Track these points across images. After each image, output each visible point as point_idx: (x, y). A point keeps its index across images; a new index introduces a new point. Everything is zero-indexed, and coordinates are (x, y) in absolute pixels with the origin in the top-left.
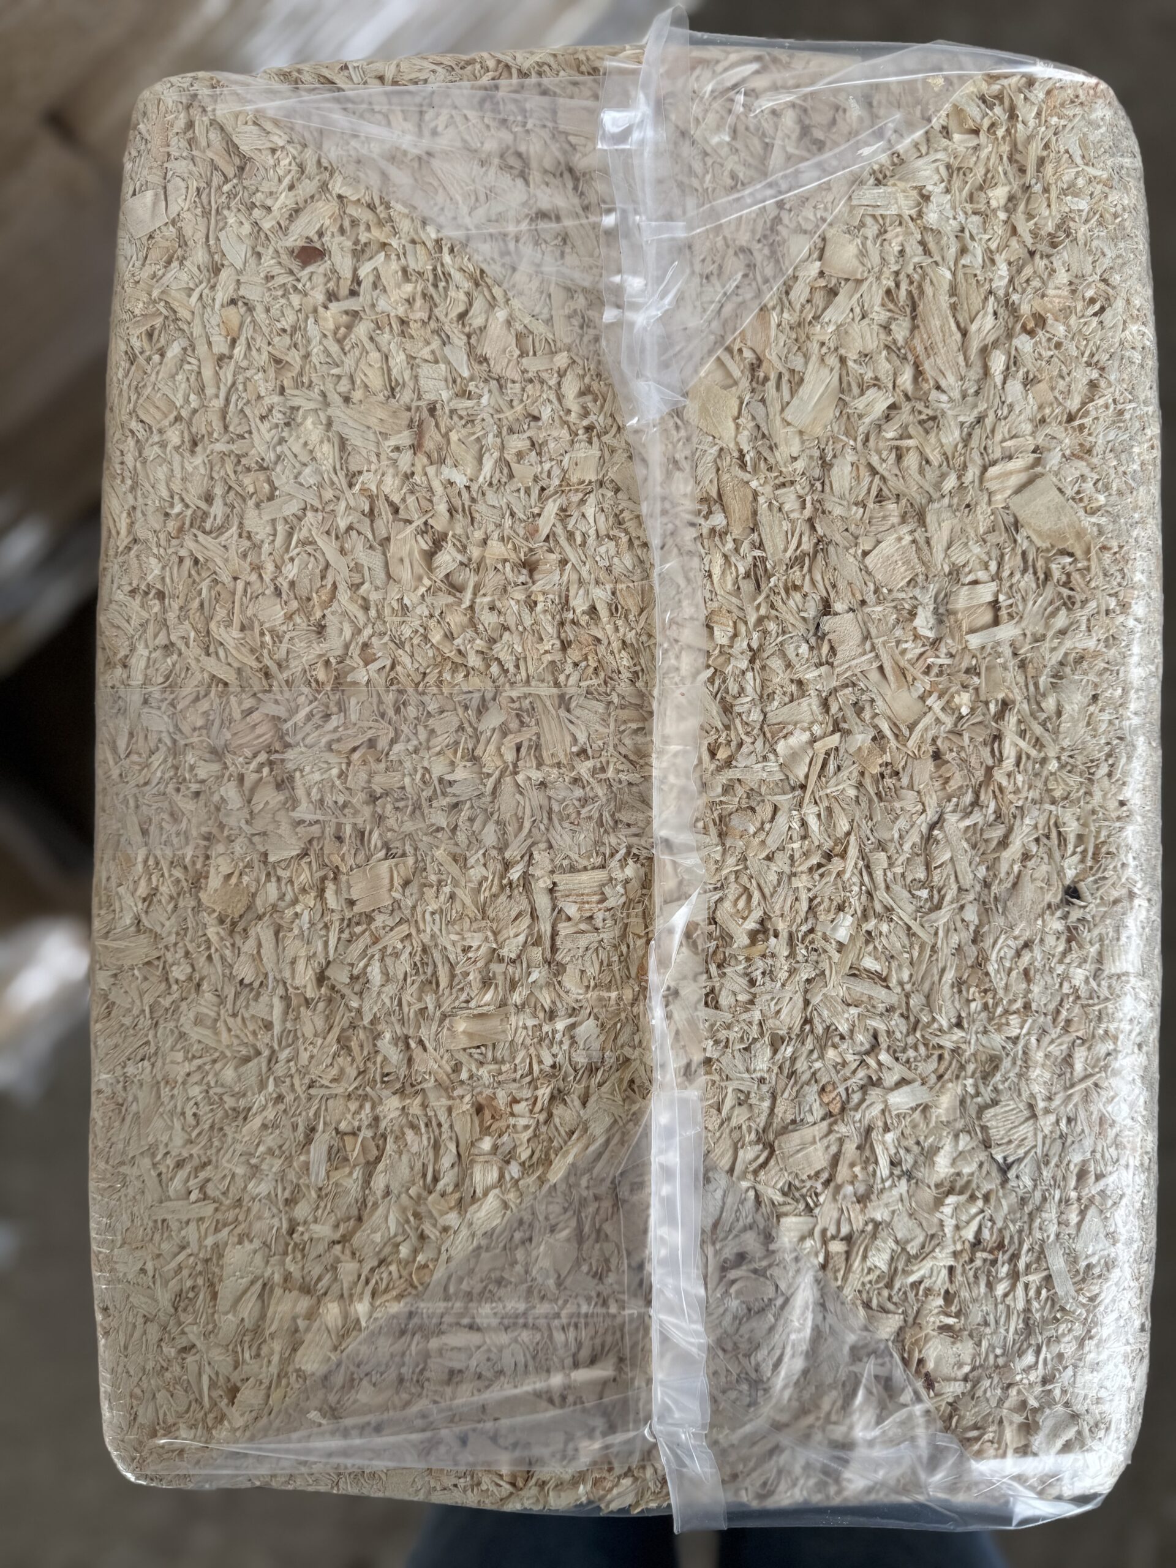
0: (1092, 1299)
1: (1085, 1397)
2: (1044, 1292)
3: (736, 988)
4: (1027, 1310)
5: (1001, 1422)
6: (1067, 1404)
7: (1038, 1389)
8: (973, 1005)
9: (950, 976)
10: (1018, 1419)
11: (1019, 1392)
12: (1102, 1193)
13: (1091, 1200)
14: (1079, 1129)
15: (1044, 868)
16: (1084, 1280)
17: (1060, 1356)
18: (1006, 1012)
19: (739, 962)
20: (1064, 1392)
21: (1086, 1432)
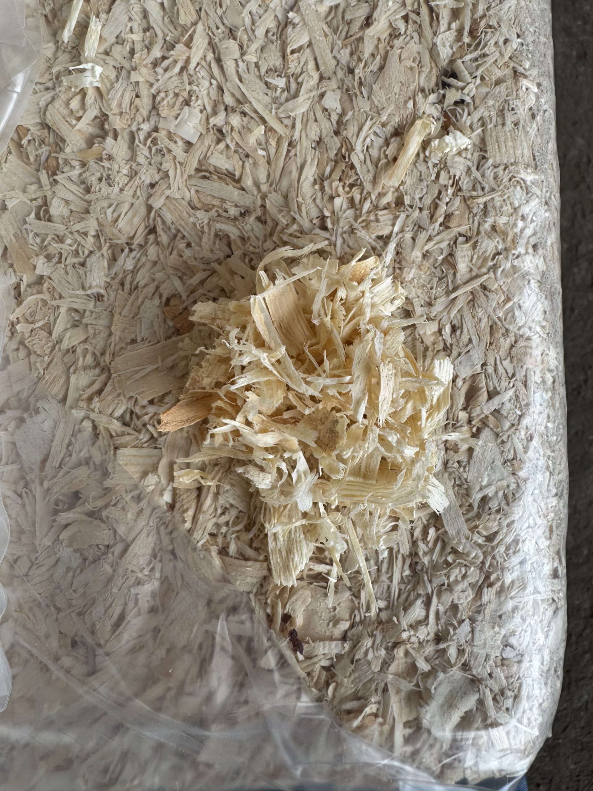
0: (490, 538)
1: (487, 657)
2: (432, 532)
3: (69, 197)
4: (414, 554)
5: (385, 690)
6: (465, 667)
7: (429, 649)
8: (338, 201)
9: (310, 173)
10: (407, 686)
11: (407, 653)
12: (496, 412)
13: (484, 422)
14: (465, 339)
15: (414, 47)
16: (478, 516)
17: (454, 608)
18: (376, 207)
19: (73, 167)
20: (461, 652)
21: (489, 702)
